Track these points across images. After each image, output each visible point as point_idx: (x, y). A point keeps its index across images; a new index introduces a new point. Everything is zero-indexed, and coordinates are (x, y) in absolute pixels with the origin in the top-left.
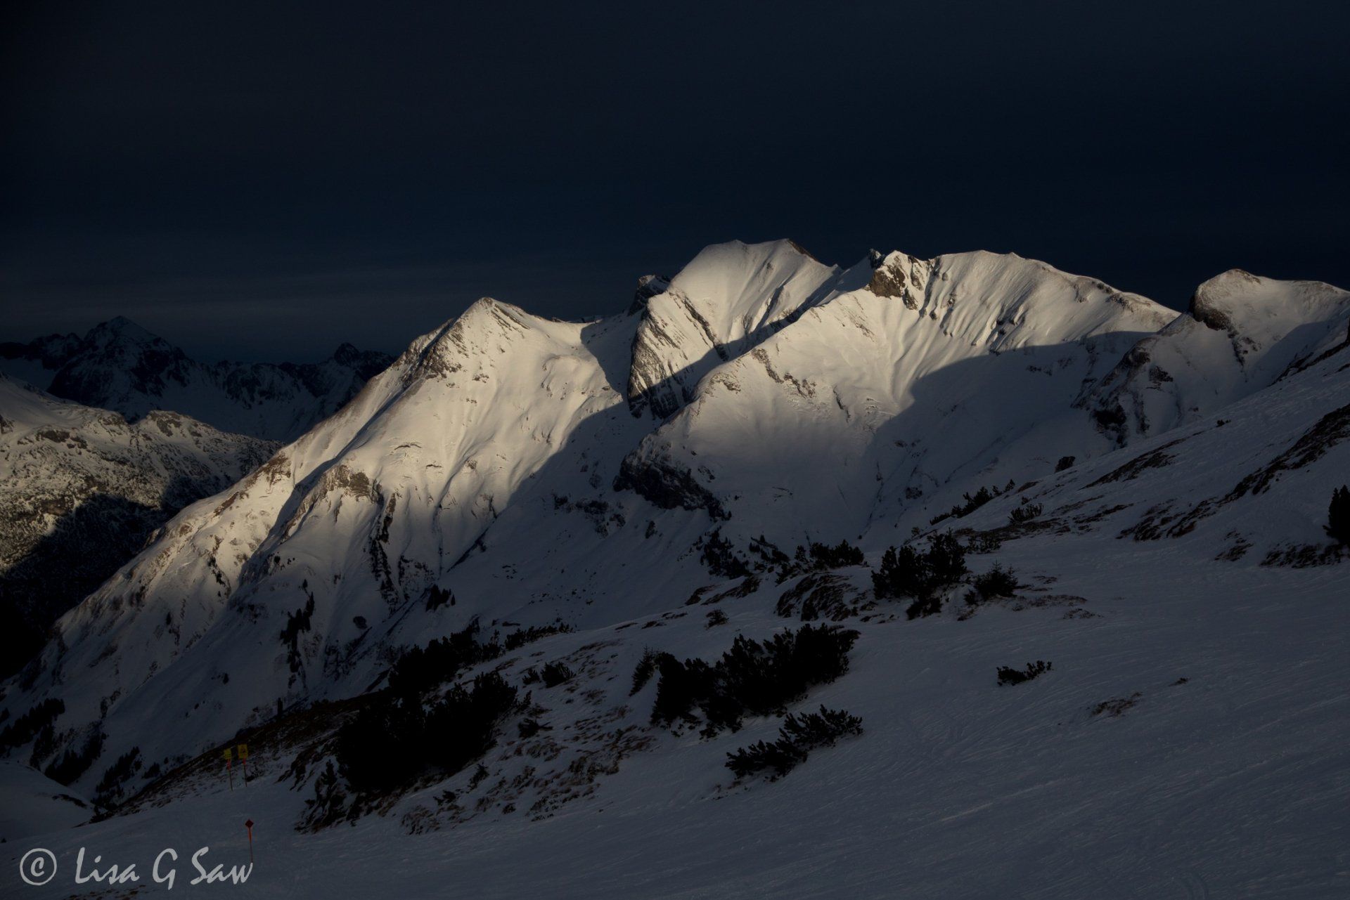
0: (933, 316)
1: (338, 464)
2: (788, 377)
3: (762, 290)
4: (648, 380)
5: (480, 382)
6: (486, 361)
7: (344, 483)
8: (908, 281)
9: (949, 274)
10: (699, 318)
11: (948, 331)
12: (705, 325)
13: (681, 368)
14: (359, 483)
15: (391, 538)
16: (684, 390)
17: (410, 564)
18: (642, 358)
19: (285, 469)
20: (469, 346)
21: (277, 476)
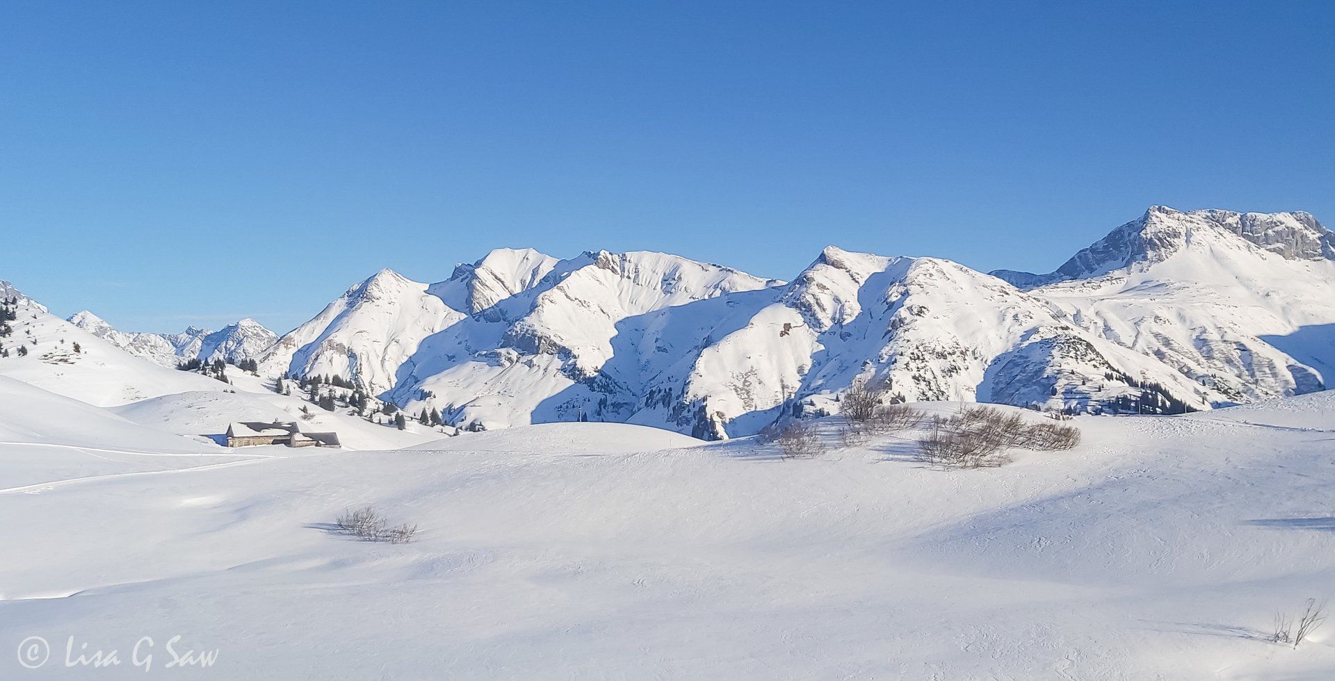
0: (629, 277)
1: (328, 339)
2: (576, 299)
3: (527, 268)
4: (482, 307)
5: (391, 305)
6: (393, 297)
7: (332, 348)
8: (611, 263)
9: (632, 260)
10: (499, 280)
11: (640, 283)
12: (502, 282)
13: (498, 301)
14: (340, 348)
15: (363, 373)
16: (500, 309)
17: (377, 385)
18: (476, 295)
19: (293, 343)
20: (383, 289)
21: (289, 346)
